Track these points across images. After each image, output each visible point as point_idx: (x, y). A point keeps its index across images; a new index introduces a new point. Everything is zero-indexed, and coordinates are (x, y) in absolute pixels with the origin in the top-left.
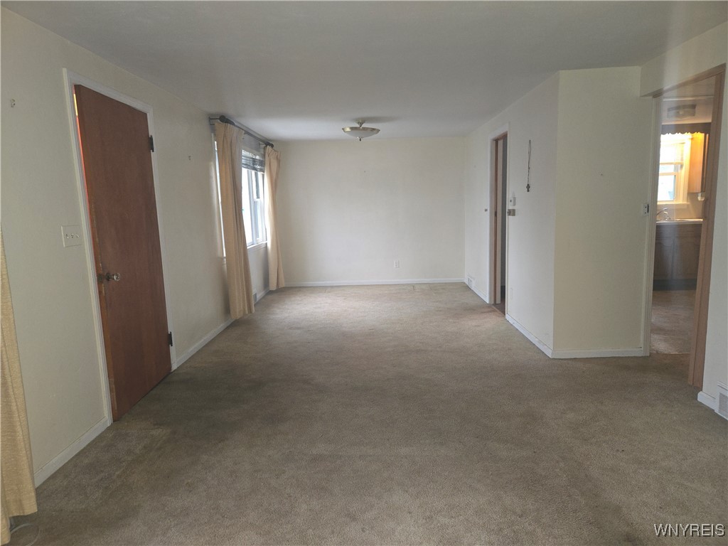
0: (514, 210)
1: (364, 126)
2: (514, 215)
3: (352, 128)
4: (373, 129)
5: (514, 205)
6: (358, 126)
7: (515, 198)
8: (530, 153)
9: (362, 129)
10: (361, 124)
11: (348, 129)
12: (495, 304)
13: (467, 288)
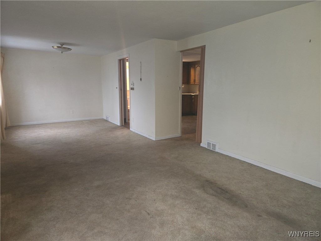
0: (133, 88)
1: (63, 46)
2: (133, 90)
3: (58, 47)
4: (69, 49)
5: (134, 86)
6: (61, 46)
7: (134, 84)
8: (141, 67)
9: (63, 47)
10: (62, 45)
11: (56, 47)
12: (122, 126)
13: (107, 121)
